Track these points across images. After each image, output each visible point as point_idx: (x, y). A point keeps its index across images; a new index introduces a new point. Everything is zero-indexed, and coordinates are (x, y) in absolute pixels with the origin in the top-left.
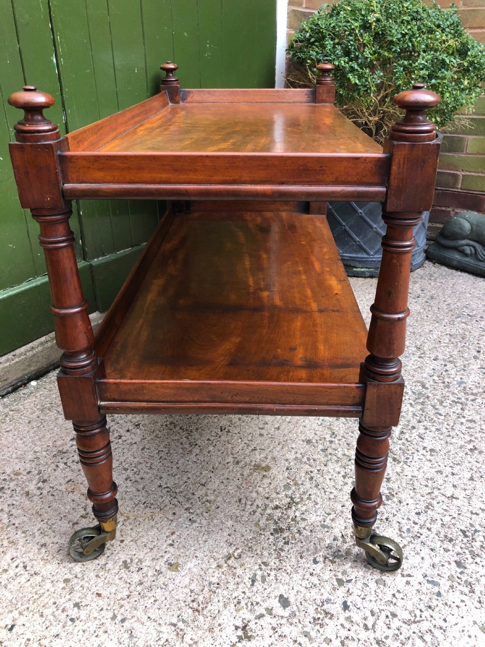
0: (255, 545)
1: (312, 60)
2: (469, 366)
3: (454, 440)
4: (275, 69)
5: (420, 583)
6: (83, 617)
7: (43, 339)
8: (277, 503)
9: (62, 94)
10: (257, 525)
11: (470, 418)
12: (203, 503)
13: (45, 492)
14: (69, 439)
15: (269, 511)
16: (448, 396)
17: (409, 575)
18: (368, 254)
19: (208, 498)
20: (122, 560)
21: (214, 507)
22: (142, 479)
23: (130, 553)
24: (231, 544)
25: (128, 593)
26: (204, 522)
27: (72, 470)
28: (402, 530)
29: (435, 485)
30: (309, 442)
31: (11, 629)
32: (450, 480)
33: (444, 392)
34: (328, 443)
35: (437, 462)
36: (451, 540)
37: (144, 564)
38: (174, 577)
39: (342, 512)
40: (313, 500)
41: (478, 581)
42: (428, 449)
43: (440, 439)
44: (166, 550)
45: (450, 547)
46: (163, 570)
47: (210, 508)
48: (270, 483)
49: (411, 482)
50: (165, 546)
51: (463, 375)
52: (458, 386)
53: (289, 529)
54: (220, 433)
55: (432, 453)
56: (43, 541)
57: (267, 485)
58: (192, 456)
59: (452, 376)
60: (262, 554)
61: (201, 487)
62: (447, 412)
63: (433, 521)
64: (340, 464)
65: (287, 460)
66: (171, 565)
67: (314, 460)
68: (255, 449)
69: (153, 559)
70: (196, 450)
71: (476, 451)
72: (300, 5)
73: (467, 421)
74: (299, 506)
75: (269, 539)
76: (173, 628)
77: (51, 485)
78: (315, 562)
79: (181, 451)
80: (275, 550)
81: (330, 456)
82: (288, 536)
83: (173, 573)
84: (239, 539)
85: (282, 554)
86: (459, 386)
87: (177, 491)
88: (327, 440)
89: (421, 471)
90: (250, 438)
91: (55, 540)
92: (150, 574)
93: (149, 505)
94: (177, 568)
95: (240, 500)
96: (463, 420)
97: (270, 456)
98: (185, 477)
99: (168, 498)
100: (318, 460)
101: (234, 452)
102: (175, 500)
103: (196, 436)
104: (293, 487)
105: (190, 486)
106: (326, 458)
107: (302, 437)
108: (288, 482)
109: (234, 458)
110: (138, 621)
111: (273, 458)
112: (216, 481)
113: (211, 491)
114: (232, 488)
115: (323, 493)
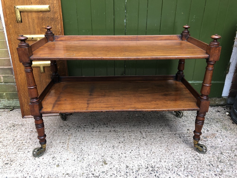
6: (36, 160)
8: (95, 174)
9: (125, 31)
10: (83, 173)
12: (82, 159)
15: (90, 173)
19: (85, 159)
23: (57, 156)
24: (73, 172)
25: (46, 163)
26: (76, 163)
31: (28, 152)
34: (132, 172)
47: (81, 161)
48: (101, 168)
50: (63, 160)
54: (111, 147)
58: (97, 147)
61: (88, 155)
66: (58, 165)
67: (120, 172)
68: (111, 157)
70: (100, 146)
76: (41, 176)
83: (56, 167)
90: (115, 154)
93: (74, 150)
94: (58, 167)
95: (89, 165)
97: (112, 162)
98: (89, 150)
99: (79, 152)
100: (121, 173)
101: (106, 154)
102: (79, 153)
103: (106, 143)
104: (104, 174)
105: (86, 153)
106: (124, 175)
107: (128, 164)
108: (105, 172)
109: (104, 155)
110: (40, 169)
111: (112, 163)
112: (92, 156)
113: (87, 158)
114: (92, 161)
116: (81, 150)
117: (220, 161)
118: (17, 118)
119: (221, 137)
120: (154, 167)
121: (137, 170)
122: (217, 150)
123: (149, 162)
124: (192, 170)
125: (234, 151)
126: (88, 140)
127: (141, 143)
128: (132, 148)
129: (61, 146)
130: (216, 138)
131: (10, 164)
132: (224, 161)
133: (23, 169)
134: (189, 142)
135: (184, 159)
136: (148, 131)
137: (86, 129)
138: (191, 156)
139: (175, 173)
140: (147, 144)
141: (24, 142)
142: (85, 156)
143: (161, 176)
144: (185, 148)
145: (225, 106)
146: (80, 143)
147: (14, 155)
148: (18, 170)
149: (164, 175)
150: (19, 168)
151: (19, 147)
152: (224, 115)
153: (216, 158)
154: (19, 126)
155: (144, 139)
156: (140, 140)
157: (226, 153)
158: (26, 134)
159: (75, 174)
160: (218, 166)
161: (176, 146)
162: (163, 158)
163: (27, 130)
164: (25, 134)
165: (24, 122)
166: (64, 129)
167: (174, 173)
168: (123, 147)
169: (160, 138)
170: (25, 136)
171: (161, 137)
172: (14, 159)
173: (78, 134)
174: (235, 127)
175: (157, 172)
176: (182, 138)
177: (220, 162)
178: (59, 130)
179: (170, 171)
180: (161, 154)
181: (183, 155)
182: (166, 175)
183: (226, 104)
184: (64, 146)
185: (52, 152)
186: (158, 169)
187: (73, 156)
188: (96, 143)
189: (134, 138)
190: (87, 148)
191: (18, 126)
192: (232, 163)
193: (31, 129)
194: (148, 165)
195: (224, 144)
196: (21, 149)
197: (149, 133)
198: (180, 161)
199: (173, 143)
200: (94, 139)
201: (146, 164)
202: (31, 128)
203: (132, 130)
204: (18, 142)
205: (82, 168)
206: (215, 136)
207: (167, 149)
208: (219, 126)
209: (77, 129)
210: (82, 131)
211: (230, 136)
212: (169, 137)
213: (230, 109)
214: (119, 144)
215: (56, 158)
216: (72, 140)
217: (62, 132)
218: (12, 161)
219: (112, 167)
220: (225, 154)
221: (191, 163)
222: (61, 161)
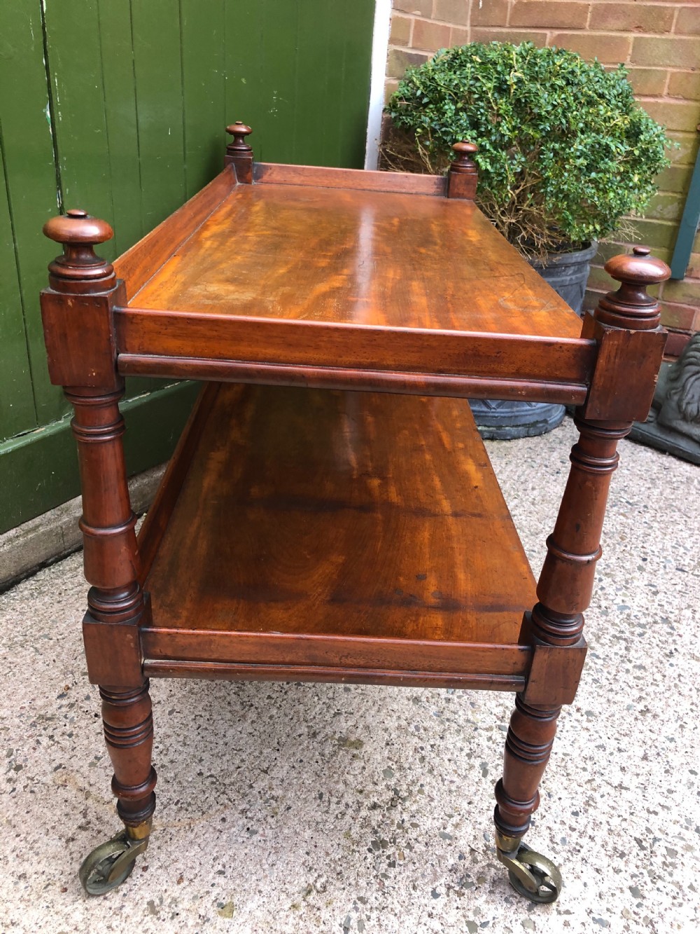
0: (346, 869)
1: (423, 128)
2: (633, 582)
3: (618, 698)
4: (366, 134)
5: (583, 924)
7: (12, 533)
8: (376, 800)
9: (57, 165)
10: (348, 835)
11: (638, 663)
12: (266, 802)
13: (19, 787)
14: (56, 695)
15: (364, 813)
16: (607, 629)
17: (568, 912)
18: (488, 406)
19: (273, 793)
20: (146, 901)
21: (282, 808)
22: (172, 762)
23: (159, 887)
24: (311, 869)
26: (269, 833)
27: (62, 749)
28: (555, 840)
29: (596, 768)
30: (416, 700)
32: (616, 759)
33: (601, 622)
34: (444, 702)
35: (597, 732)
36: (622, 855)
37: (180, 906)
38: (228, 926)
39: (469, 813)
40: (426, 792)
41: (662, 916)
42: (583, 712)
43: (599, 695)
44: (213, 882)
45: (622, 867)
46: (211, 915)
47: (277, 810)
48: (364, 768)
49: (563, 764)
50: (211, 875)
51: (625, 595)
52: (619, 612)
53: (394, 842)
55: (590, 718)
56: (21, 870)
57: (359, 771)
58: (246, 725)
59: (611, 597)
60: (357, 884)
61: (262, 775)
62: (606, 653)
63: (597, 825)
64: (462, 735)
65: (386, 730)
66: (221, 906)
67: (425, 729)
68: (338, 714)
69: (195, 898)
70: (252, 715)
71: (649, 715)
72: (405, 43)
73: (635, 667)
74: (407, 804)
75: (365, 858)
77: (29, 775)
78: (435, 895)
79: (229, 716)
80: (376, 877)
81: (448, 723)
82: (394, 854)
83: (227, 920)
84: (322, 859)
85: (387, 883)
86: (621, 613)
87: (227, 781)
88: (442, 696)
89: (576, 745)
90: (331, 695)
91: (40, 868)
92: (191, 922)
93: (185, 805)
94: (232, 912)
95: (321, 796)
96: (629, 666)
97: (361, 723)
98: (238, 758)
99: (213, 793)
100: (431, 730)
101: (308, 717)
102: (224, 796)
103: (250, 689)
104: (397, 773)
105: (246, 774)
106: (442, 727)
108: (389, 765)
109: (308, 727)
111: (366, 727)
112: (283, 764)
113: (277, 782)
114: (309, 776)
115: (440, 782)
116: (213, 783)
142: (259, 786)
159: (328, 866)
187: (219, 825)
190: (218, 756)
205: (316, 825)
215: (167, 901)
219: (383, 735)
222: (207, 888)
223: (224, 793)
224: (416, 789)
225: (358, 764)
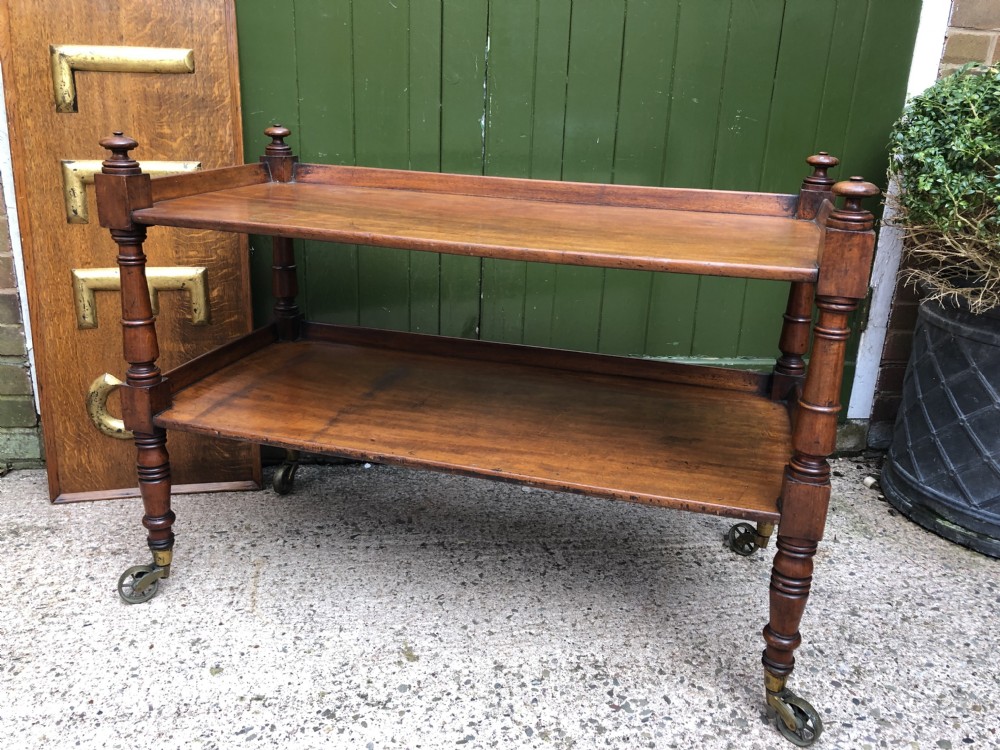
0: (293, 708)
6: (121, 653)
8: (370, 694)
9: (484, 159)
10: (322, 695)
12: (315, 643)
13: (241, 554)
15: (351, 693)
19: (326, 642)
21: (316, 653)
24: (279, 691)
25: (165, 661)
26: (291, 657)
27: (280, 550)
30: (499, 667)
31: (86, 626)
34: (517, 684)
37: (205, 651)
38: (205, 677)
40: (404, 716)
44: (233, 654)
46: (208, 666)
47: (312, 651)
48: (394, 673)
50: (238, 651)
53: (338, 721)
54: (431, 599)
57: (389, 672)
58: (375, 601)
60: (284, 719)
61: (338, 630)
64: (489, 710)
65: (446, 666)
66: (217, 667)
67: (472, 687)
68: (434, 635)
69: (215, 653)
70: (386, 599)
74: (382, 711)
75: (310, 713)
76: (147, 709)
77: (251, 551)
79: (374, 591)
80: (298, 726)
81: (494, 696)
82: (327, 725)
83: (209, 674)
84: (290, 693)
85: (298, 734)
87: (316, 619)
88: (522, 680)
90: (449, 623)
93: (281, 614)
94: (216, 673)
95: (345, 665)
97: (438, 651)
98: (341, 613)
99: (301, 619)
100: (475, 690)
101: (413, 624)
102: (302, 624)
103: (410, 587)
104: (408, 693)
105: (330, 623)
106: (486, 694)
107: (500, 658)
108: (412, 685)
109: (404, 628)
110: (140, 685)
111: (437, 655)
112: (356, 634)
113: (337, 639)
114: (357, 650)
115: (423, 719)
116: (309, 615)
117: (848, 637)
118: (28, 504)
119: (850, 560)
120: (605, 666)
121: (539, 676)
122: (836, 601)
123: (582, 650)
124: (747, 670)
125: (899, 603)
126: (334, 577)
127: (548, 584)
128: (513, 601)
129: (227, 600)
130: (831, 562)
131: (10, 671)
132: (864, 639)
133: (70, 686)
134: (733, 577)
135: (718, 636)
136: (575, 544)
137: (323, 541)
138: (743, 624)
139: (686, 682)
140: (570, 588)
141: (63, 589)
142: (325, 633)
143: (630, 695)
144: (719, 597)
145: (861, 458)
146: (304, 590)
147: (26, 639)
148: (49, 690)
149: (642, 691)
150: (51, 683)
151: (42, 606)
152: (858, 487)
153: (836, 628)
154: (36, 532)
155: (559, 570)
156: (544, 574)
157: (871, 612)
158: (73, 562)
159: (288, 698)
160: (841, 655)
161: (683, 591)
162: (638, 632)
163: (74, 547)
164: (65, 562)
165: (59, 519)
166: (232, 539)
167: (682, 681)
168: (476, 598)
169: (623, 567)
170: (65, 569)
171: (624, 563)
172: (26, 652)
173: (294, 558)
174: (897, 525)
175: (616, 683)
176: (707, 564)
177: (850, 640)
178: (213, 545)
179: (665, 676)
180: (628, 620)
181: (712, 622)
182: (650, 690)
183: (864, 451)
184: (236, 599)
185: (187, 624)
186: (619, 671)
187: (278, 634)
188: (368, 587)
189: (519, 570)
190: (334, 605)
191: (33, 534)
192: (894, 644)
193: (90, 541)
194: (578, 657)
195: (863, 582)
196: (55, 616)
197: (579, 548)
198: (703, 643)
199: (673, 582)
200: (358, 574)
201: (571, 655)
202: (93, 538)
203: (510, 542)
204: (40, 590)
205: (318, 675)
206: (828, 556)
207: (649, 602)
208: (840, 521)
209: (285, 542)
210: (307, 545)
211: (883, 554)
212: (656, 562)
213: (879, 466)
214: (462, 589)
215: (206, 644)
216: (269, 579)
217: (225, 553)
218: (17, 659)
219: (439, 667)
220: (866, 614)
221: (744, 648)
222: (226, 654)
223: (305, 623)
224: (401, 708)
225: (396, 669)
